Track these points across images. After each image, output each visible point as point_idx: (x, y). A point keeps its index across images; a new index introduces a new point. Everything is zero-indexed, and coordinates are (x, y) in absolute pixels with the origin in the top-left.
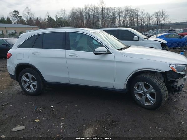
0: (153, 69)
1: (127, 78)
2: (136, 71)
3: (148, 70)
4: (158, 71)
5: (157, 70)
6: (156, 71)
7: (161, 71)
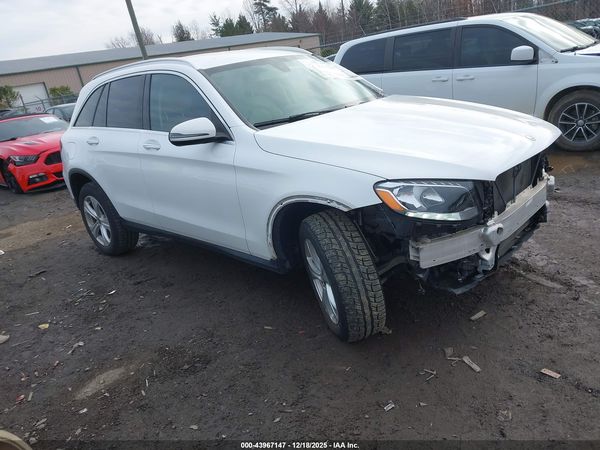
0: (322, 199)
1: (269, 219)
2: (280, 202)
3: (310, 200)
4: (337, 206)
5: (332, 201)
6: (331, 204)
7: (344, 206)
